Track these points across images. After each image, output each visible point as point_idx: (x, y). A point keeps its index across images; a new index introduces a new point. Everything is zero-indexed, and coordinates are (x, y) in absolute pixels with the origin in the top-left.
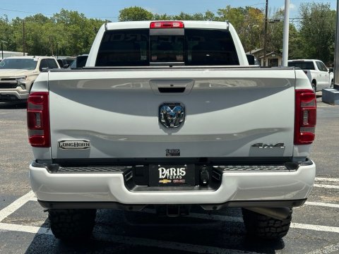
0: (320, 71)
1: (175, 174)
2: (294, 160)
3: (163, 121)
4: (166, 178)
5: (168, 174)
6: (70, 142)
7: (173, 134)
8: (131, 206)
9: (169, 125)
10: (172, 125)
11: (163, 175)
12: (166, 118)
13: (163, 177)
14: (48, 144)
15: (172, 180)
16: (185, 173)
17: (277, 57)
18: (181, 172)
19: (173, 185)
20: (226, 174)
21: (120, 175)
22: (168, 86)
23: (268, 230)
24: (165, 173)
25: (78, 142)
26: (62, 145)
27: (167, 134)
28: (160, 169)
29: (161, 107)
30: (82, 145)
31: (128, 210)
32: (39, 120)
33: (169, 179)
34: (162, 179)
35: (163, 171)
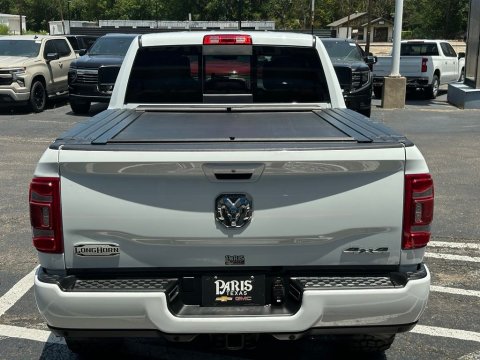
0: (445, 57)
1: (238, 289)
2: (401, 269)
3: (222, 218)
4: (225, 294)
5: (228, 289)
6: (92, 247)
7: (235, 236)
8: (177, 336)
9: (229, 224)
10: (234, 224)
11: (221, 290)
12: (225, 215)
13: (222, 293)
14: (60, 249)
15: (234, 297)
16: (251, 287)
17: (387, 25)
18: (246, 285)
19: (236, 304)
20: (307, 293)
21: (162, 295)
22: (228, 171)
23: (364, 344)
24: (223, 287)
25: (103, 247)
26: (79, 251)
27: (227, 236)
28: (217, 283)
29: (217, 200)
30: (108, 250)
31: (173, 340)
32: (46, 218)
33: (229, 296)
34: (220, 296)
35: (221, 284)
